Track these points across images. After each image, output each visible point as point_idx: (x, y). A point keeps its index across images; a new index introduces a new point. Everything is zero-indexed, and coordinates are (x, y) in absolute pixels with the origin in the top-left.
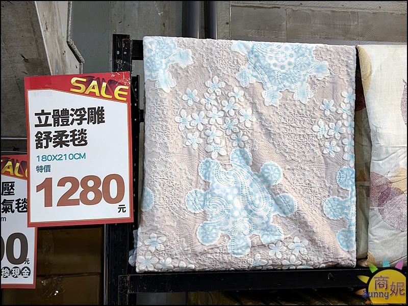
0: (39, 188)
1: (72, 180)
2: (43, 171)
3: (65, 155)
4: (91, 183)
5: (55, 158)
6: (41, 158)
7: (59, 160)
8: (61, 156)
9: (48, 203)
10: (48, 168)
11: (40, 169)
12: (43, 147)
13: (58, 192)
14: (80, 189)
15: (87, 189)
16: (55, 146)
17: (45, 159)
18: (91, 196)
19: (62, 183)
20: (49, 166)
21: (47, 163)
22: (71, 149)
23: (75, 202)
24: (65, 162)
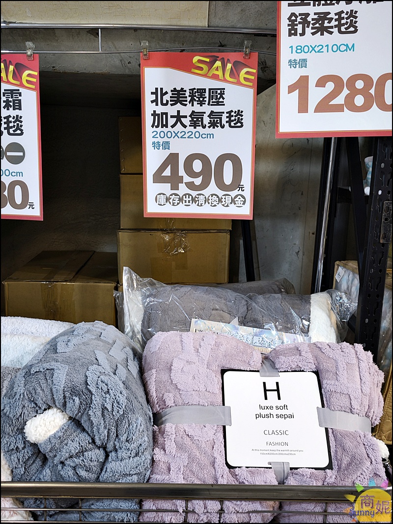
0: (291, 89)
1: (336, 79)
2: (298, 66)
3: (327, 46)
4: (360, 84)
5: (313, 49)
6: (294, 49)
7: (318, 52)
8: (321, 47)
9: (303, 107)
10: (303, 63)
11: (292, 63)
12: (298, 34)
13: (316, 95)
14: (346, 92)
15: (354, 92)
16: (313, 34)
17: (300, 51)
18: (359, 100)
19: (321, 82)
20: (305, 60)
21: (303, 56)
22: (336, 38)
23: (339, 108)
24: (326, 56)
